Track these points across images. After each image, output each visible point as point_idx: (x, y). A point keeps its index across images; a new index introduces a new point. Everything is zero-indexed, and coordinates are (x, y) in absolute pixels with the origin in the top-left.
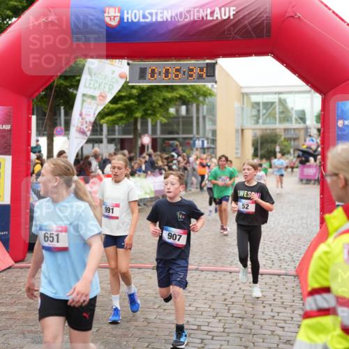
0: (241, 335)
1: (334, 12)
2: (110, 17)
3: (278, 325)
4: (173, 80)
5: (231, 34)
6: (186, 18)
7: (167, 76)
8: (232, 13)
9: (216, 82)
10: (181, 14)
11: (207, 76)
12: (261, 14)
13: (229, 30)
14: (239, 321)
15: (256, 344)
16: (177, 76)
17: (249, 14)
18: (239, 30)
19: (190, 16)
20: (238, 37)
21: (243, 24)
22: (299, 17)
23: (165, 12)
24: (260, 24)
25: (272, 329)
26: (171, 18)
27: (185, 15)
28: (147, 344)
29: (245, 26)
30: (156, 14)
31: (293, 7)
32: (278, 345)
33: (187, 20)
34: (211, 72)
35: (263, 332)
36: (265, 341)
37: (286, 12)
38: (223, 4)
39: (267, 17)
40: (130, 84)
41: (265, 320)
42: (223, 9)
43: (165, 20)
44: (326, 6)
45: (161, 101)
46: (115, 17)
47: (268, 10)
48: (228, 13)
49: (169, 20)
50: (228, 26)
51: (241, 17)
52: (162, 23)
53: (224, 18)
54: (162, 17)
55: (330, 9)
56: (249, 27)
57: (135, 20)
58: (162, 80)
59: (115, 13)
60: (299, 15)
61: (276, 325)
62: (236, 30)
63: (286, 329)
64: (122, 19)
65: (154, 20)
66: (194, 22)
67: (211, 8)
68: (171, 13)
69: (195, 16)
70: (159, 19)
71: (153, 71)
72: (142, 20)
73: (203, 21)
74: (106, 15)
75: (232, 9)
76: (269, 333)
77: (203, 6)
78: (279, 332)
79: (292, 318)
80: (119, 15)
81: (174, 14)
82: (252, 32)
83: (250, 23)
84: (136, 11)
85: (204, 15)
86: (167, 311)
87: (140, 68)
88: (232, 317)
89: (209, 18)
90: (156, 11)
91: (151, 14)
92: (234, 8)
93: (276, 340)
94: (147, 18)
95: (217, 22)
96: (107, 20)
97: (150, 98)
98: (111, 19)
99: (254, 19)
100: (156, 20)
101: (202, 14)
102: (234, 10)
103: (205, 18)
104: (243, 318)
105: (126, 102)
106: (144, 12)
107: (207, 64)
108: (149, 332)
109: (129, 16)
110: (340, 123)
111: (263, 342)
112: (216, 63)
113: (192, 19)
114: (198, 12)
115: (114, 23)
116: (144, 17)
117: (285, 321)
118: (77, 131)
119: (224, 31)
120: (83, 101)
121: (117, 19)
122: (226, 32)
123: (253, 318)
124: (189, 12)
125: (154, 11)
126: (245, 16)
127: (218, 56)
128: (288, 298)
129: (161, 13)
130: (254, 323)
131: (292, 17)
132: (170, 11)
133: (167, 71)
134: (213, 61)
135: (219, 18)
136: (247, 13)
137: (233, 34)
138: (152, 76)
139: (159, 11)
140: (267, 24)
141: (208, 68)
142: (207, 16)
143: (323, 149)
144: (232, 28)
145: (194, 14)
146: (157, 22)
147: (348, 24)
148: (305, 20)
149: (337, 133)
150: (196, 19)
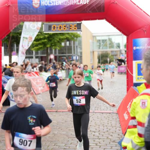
0: (94, 139)
2: (35, 3)
3: (110, 134)
4: (63, 31)
6: (68, 4)
7: (60, 29)
8: (88, 1)
9: (81, 31)
10: (66, 2)
11: (78, 29)
12: (100, 2)
13: (87, 9)
14: (93, 133)
15: (101, 143)
16: (65, 29)
17: (95, 2)
19: (70, 3)
20: (91, 12)
21: (92, 6)
22: (116, 3)
24: (100, 6)
25: (107, 136)
27: (68, 2)
28: (54, 144)
29: (94, 7)
30: (55, 2)
32: (110, 143)
33: (69, 5)
34: (79, 27)
35: (104, 137)
36: (105, 141)
37: (111, 1)
39: (103, 3)
40: (44, 32)
41: (104, 132)
43: (59, 4)
45: (58, 40)
46: (37, 3)
48: (86, 1)
49: (61, 4)
51: (92, 3)
52: (58, 6)
53: (84, 3)
54: (58, 3)
56: (95, 7)
57: (46, 5)
58: (58, 31)
59: (37, 1)
60: (116, 2)
61: (109, 135)
62: (90, 9)
63: (113, 136)
64: (40, 4)
65: (54, 5)
66: (72, 5)
68: (62, 1)
70: (57, 4)
71: (54, 27)
72: (49, 5)
74: (33, 2)
76: (106, 138)
78: (110, 137)
79: (116, 131)
80: (39, 2)
81: (63, 2)
82: (96, 10)
83: (96, 6)
84: (47, 1)
85: (76, 3)
86: (62, 130)
87: (49, 26)
88: (90, 131)
89: (78, 4)
90: (55, 1)
91: (53, 2)
93: (109, 141)
94: (51, 4)
95: (82, 5)
96: (34, 5)
97: (54, 38)
98: (35, 4)
99: (97, 4)
100: (55, 4)
101: (75, 2)
103: (76, 4)
104: (95, 132)
105: (43, 41)
106: (50, 1)
107: (78, 23)
108: (55, 139)
109: (43, 3)
110: (134, 48)
111: (104, 142)
112: (81, 23)
113: (71, 4)
114: (73, 1)
115: (37, 6)
116: (50, 3)
117: (113, 133)
118: (22, 53)
119: (85, 9)
120: (23, 40)
121: (38, 4)
122: (86, 10)
123: (99, 132)
126: (94, 3)
127: (82, 20)
128: (114, 123)
129: (58, 2)
130: (99, 134)
131: (113, 3)
132: (61, 1)
133: (60, 27)
134: (80, 22)
135: (82, 4)
136: (94, 1)
137: (88, 11)
138: (54, 29)
140: (103, 6)
141: (78, 25)
142: (77, 3)
143: (127, 59)
144: (88, 8)
145: (71, 2)
146: (55, 5)
147: (137, 6)
148: (119, 4)
149: (133, 53)
150: (72, 4)
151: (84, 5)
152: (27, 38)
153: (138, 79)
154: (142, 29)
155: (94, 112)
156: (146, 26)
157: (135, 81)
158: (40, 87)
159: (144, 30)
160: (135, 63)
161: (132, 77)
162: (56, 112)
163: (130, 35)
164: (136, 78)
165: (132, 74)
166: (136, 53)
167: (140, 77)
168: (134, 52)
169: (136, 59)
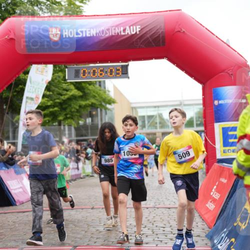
1: (206, 29)
4: (99, 77)
5: (138, 44)
6: (106, 34)
7: (94, 75)
8: (138, 30)
9: (129, 78)
10: (103, 31)
11: (123, 74)
12: (158, 30)
13: (136, 41)
16: (101, 74)
17: (150, 30)
18: (143, 42)
19: (109, 32)
20: (143, 46)
21: (146, 38)
22: (184, 32)
23: (92, 30)
24: (158, 37)
26: (96, 34)
27: (106, 32)
29: (148, 38)
30: (86, 31)
31: (179, 25)
33: (107, 35)
34: (124, 72)
37: (175, 28)
38: (131, 24)
39: (162, 32)
40: (68, 81)
42: (132, 27)
43: (92, 35)
44: (201, 25)
46: (56, 34)
47: (163, 27)
48: (135, 30)
49: (95, 35)
50: (136, 38)
51: (144, 32)
52: (90, 37)
53: (133, 33)
54: (90, 34)
55: (204, 27)
56: (150, 39)
58: (92, 78)
60: (183, 30)
62: (141, 41)
64: (61, 36)
65: (84, 36)
66: (112, 36)
67: (123, 27)
69: (113, 32)
70: (88, 35)
71: (84, 72)
72: (76, 36)
73: (118, 36)
74: (50, 33)
75: (138, 27)
77: (117, 26)
81: (98, 32)
82: (152, 42)
83: (151, 37)
85: (119, 32)
87: (75, 70)
88: (156, 227)
89: (123, 33)
90: (85, 29)
91: (82, 32)
92: (139, 26)
94: (79, 34)
95: (128, 36)
96: (51, 36)
98: (54, 36)
99: (154, 33)
100: (86, 35)
101: (117, 31)
102: (139, 28)
103: (120, 34)
106: (77, 30)
107: (122, 66)
109: (66, 33)
110: (216, 103)
112: (128, 65)
113: (111, 34)
114: (115, 29)
115: (56, 39)
116: (77, 34)
119: (133, 42)
120: (26, 102)
121: (58, 36)
122: (135, 43)
124: (108, 30)
125: (84, 30)
126: (147, 31)
127: (129, 60)
129: (89, 31)
131: (179, 31)
132: (95, 30)
133: (94, 71)
135: (130, 33)
137: (139, 45)
138: (84, 75)
139: (88, 30)
140: (162, 36)
141: (123, 69)
142: (121, 32)
143: (205, 121)
144: (139, 40)
145: (112, 31)
146: (86, 37)
147: (217, 37)
148: (188, 33)
149: (214, 110)
150: (113, 34)
151: (133, 35)
152: (32, 99)
153: (224, 152)
154: (226, 71)
155: (155, 207)
156: (232, 66)
157: (219, 156)
159: (230, 73)
160: (218, 127)
161: (214, 149)
162: (93, 208)
163: (208, 83)
164: (221, 151)
165: (215, 144)
166: (219, 110)
167: (227, 148)
168: (216, 109)
169: (219, 120)
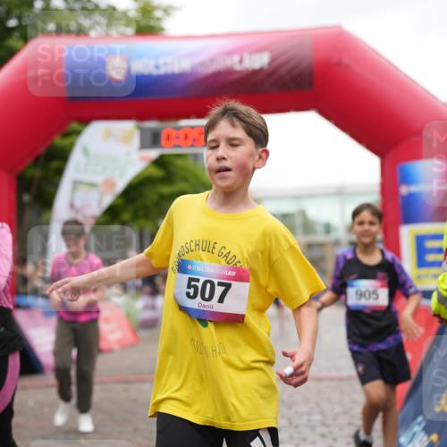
10: (202, 64)
13: (262, 81)
22: (347, 64)
29: (282, 77)
30: (172, 64)
47: (309, 56)
48: (260, 61)
52: (180, 75)
65: (169, 71)
70: (176, 70)
72: (155, 72)
73: (229, 72)
82: (291, 84)
89: (238, 67)
90: (171, 61)
91: (165, 65)
94: (161, 68)
100: (172, 70)
102: (268, 57)
106: (156, 61)
110: (404, 190)
125: (168, 61)
135: (250, 68)
146: (173, 74)
151: (256, 71)
158: (112, 331)
160: (407, 234)
169: (410, 219)
